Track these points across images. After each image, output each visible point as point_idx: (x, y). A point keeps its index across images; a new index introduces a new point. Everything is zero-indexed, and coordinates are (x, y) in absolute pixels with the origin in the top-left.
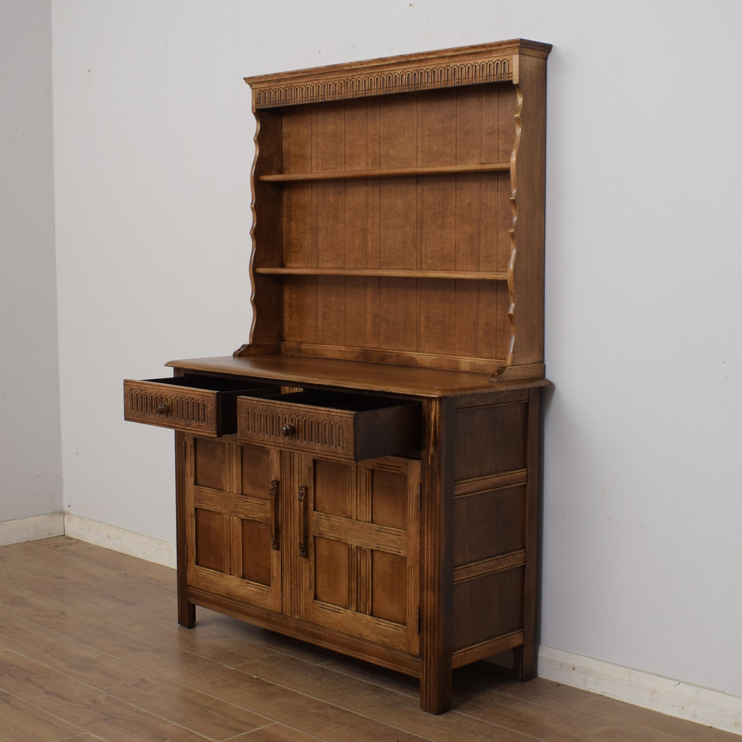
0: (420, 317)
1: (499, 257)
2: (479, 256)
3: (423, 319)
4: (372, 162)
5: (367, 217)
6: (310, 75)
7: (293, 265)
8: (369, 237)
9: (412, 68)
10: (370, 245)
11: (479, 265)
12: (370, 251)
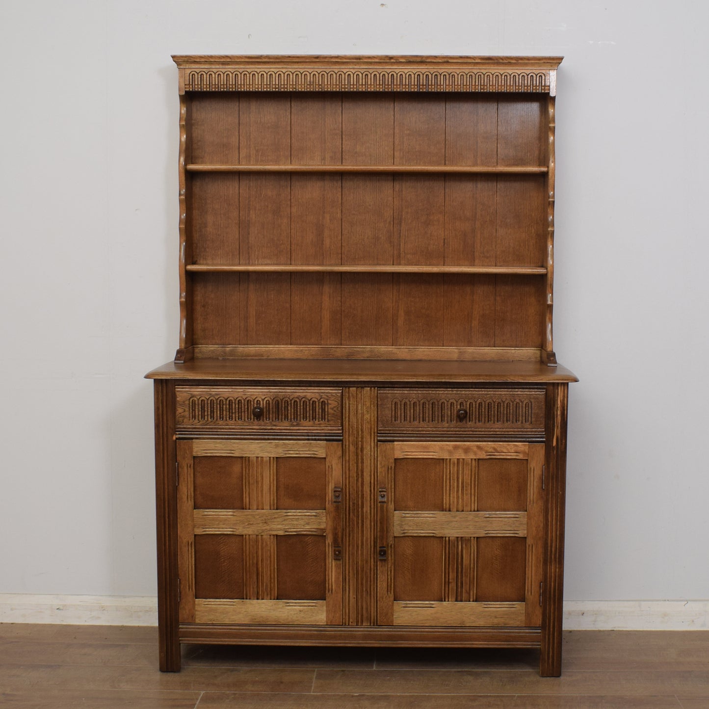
0: (398, 311)
1: (498, 253)
2: (474, 252)
3: (402, 313)
4: (331, 157)
5: (324, 213)
6: (279, 62)
7: (209, 262)
8: (326, 233)
9: (423, 69)
10: (327, 242)
11: (474, 261)
12: (328, 246)
